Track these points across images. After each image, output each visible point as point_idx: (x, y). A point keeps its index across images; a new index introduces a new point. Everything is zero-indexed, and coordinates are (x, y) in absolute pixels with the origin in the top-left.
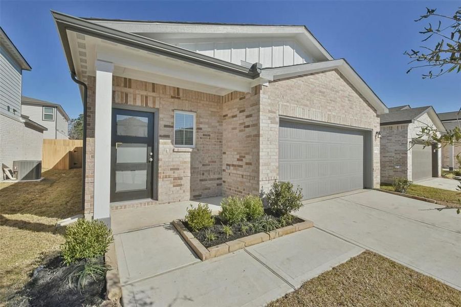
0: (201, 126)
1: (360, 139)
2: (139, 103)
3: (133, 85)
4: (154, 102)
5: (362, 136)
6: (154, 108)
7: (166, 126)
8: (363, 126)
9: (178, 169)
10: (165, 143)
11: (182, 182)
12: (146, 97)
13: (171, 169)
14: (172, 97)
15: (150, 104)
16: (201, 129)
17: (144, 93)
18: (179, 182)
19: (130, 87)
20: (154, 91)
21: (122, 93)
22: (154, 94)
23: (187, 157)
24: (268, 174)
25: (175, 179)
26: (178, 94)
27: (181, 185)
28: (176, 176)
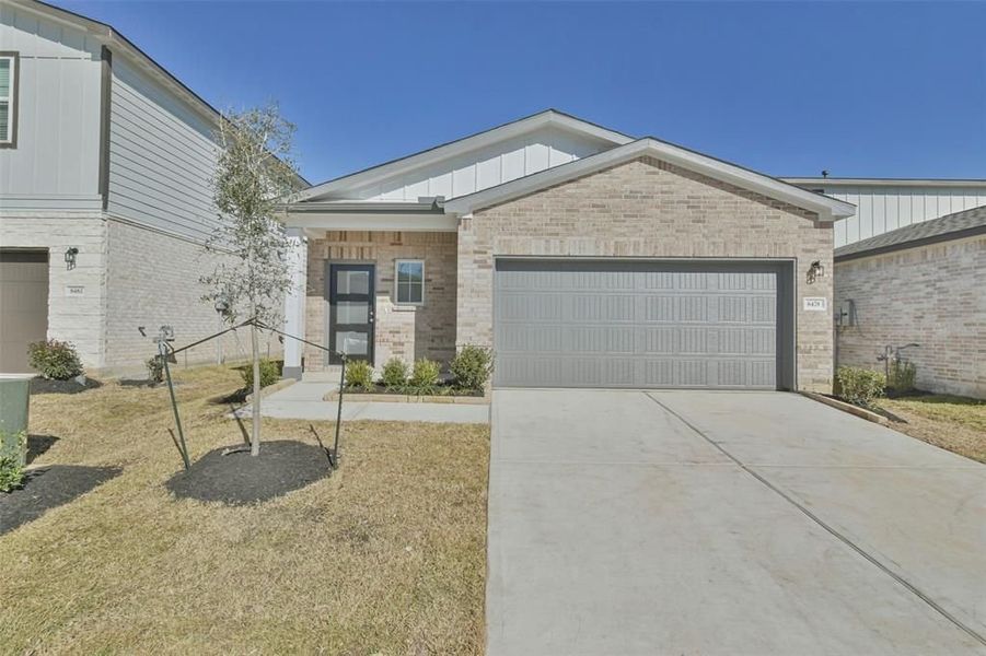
0: (430, 277)
1: (771, 279)
2: (354, 257)
3: (348, 236)
4: (370, 253)
5: (775, 275)
6: (371, 259)
7: (384, 280)
8: (765, 252)
9: (398, 332)
10: (383, 301)
11: (404, 349)
12: (362, 249)
13: (391, 332)
14: (393, 244)
15: (366, 257)
16: (430, 280)
17: (361, 244)
18: (400, 348)
19: (345, 240)
20: (370, 240)
21: (337, 247)
22: (371, 244)
23: (411, 318)
24: (471, 338)
25: (395, 344)
26: (399, 239)
27: (402, 352)
28: (396, 340)
